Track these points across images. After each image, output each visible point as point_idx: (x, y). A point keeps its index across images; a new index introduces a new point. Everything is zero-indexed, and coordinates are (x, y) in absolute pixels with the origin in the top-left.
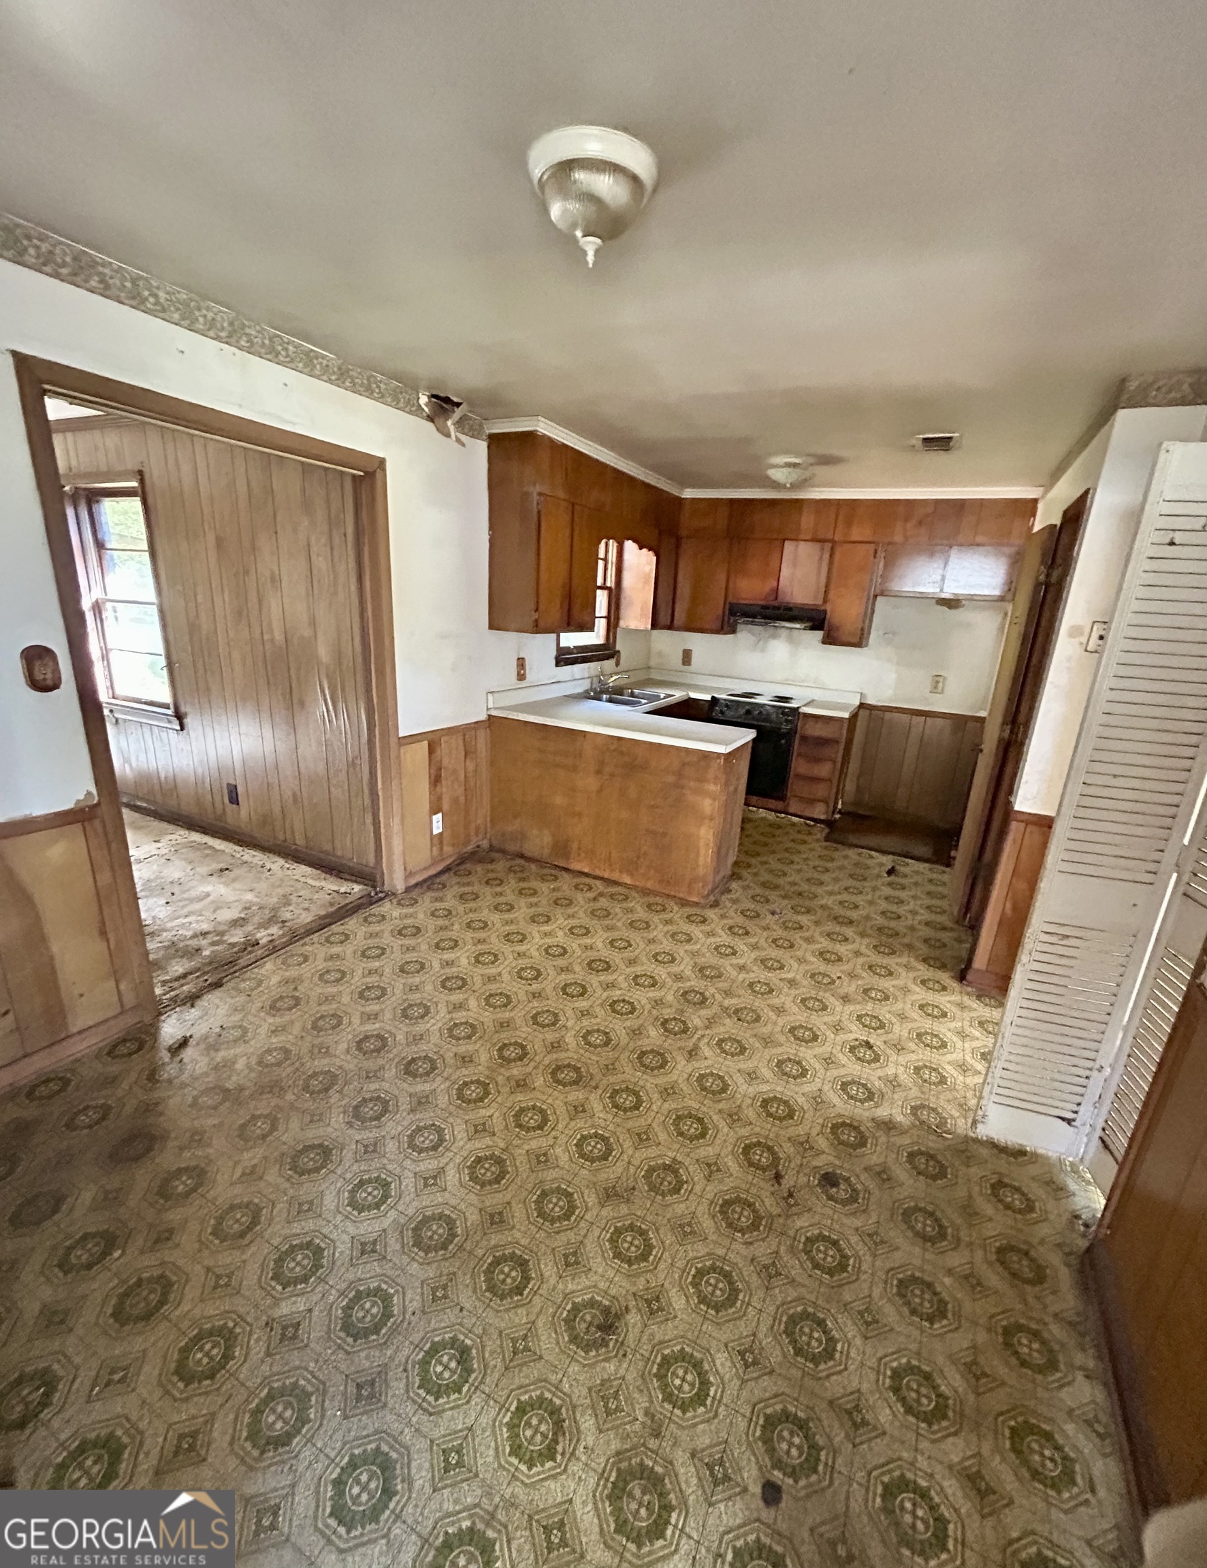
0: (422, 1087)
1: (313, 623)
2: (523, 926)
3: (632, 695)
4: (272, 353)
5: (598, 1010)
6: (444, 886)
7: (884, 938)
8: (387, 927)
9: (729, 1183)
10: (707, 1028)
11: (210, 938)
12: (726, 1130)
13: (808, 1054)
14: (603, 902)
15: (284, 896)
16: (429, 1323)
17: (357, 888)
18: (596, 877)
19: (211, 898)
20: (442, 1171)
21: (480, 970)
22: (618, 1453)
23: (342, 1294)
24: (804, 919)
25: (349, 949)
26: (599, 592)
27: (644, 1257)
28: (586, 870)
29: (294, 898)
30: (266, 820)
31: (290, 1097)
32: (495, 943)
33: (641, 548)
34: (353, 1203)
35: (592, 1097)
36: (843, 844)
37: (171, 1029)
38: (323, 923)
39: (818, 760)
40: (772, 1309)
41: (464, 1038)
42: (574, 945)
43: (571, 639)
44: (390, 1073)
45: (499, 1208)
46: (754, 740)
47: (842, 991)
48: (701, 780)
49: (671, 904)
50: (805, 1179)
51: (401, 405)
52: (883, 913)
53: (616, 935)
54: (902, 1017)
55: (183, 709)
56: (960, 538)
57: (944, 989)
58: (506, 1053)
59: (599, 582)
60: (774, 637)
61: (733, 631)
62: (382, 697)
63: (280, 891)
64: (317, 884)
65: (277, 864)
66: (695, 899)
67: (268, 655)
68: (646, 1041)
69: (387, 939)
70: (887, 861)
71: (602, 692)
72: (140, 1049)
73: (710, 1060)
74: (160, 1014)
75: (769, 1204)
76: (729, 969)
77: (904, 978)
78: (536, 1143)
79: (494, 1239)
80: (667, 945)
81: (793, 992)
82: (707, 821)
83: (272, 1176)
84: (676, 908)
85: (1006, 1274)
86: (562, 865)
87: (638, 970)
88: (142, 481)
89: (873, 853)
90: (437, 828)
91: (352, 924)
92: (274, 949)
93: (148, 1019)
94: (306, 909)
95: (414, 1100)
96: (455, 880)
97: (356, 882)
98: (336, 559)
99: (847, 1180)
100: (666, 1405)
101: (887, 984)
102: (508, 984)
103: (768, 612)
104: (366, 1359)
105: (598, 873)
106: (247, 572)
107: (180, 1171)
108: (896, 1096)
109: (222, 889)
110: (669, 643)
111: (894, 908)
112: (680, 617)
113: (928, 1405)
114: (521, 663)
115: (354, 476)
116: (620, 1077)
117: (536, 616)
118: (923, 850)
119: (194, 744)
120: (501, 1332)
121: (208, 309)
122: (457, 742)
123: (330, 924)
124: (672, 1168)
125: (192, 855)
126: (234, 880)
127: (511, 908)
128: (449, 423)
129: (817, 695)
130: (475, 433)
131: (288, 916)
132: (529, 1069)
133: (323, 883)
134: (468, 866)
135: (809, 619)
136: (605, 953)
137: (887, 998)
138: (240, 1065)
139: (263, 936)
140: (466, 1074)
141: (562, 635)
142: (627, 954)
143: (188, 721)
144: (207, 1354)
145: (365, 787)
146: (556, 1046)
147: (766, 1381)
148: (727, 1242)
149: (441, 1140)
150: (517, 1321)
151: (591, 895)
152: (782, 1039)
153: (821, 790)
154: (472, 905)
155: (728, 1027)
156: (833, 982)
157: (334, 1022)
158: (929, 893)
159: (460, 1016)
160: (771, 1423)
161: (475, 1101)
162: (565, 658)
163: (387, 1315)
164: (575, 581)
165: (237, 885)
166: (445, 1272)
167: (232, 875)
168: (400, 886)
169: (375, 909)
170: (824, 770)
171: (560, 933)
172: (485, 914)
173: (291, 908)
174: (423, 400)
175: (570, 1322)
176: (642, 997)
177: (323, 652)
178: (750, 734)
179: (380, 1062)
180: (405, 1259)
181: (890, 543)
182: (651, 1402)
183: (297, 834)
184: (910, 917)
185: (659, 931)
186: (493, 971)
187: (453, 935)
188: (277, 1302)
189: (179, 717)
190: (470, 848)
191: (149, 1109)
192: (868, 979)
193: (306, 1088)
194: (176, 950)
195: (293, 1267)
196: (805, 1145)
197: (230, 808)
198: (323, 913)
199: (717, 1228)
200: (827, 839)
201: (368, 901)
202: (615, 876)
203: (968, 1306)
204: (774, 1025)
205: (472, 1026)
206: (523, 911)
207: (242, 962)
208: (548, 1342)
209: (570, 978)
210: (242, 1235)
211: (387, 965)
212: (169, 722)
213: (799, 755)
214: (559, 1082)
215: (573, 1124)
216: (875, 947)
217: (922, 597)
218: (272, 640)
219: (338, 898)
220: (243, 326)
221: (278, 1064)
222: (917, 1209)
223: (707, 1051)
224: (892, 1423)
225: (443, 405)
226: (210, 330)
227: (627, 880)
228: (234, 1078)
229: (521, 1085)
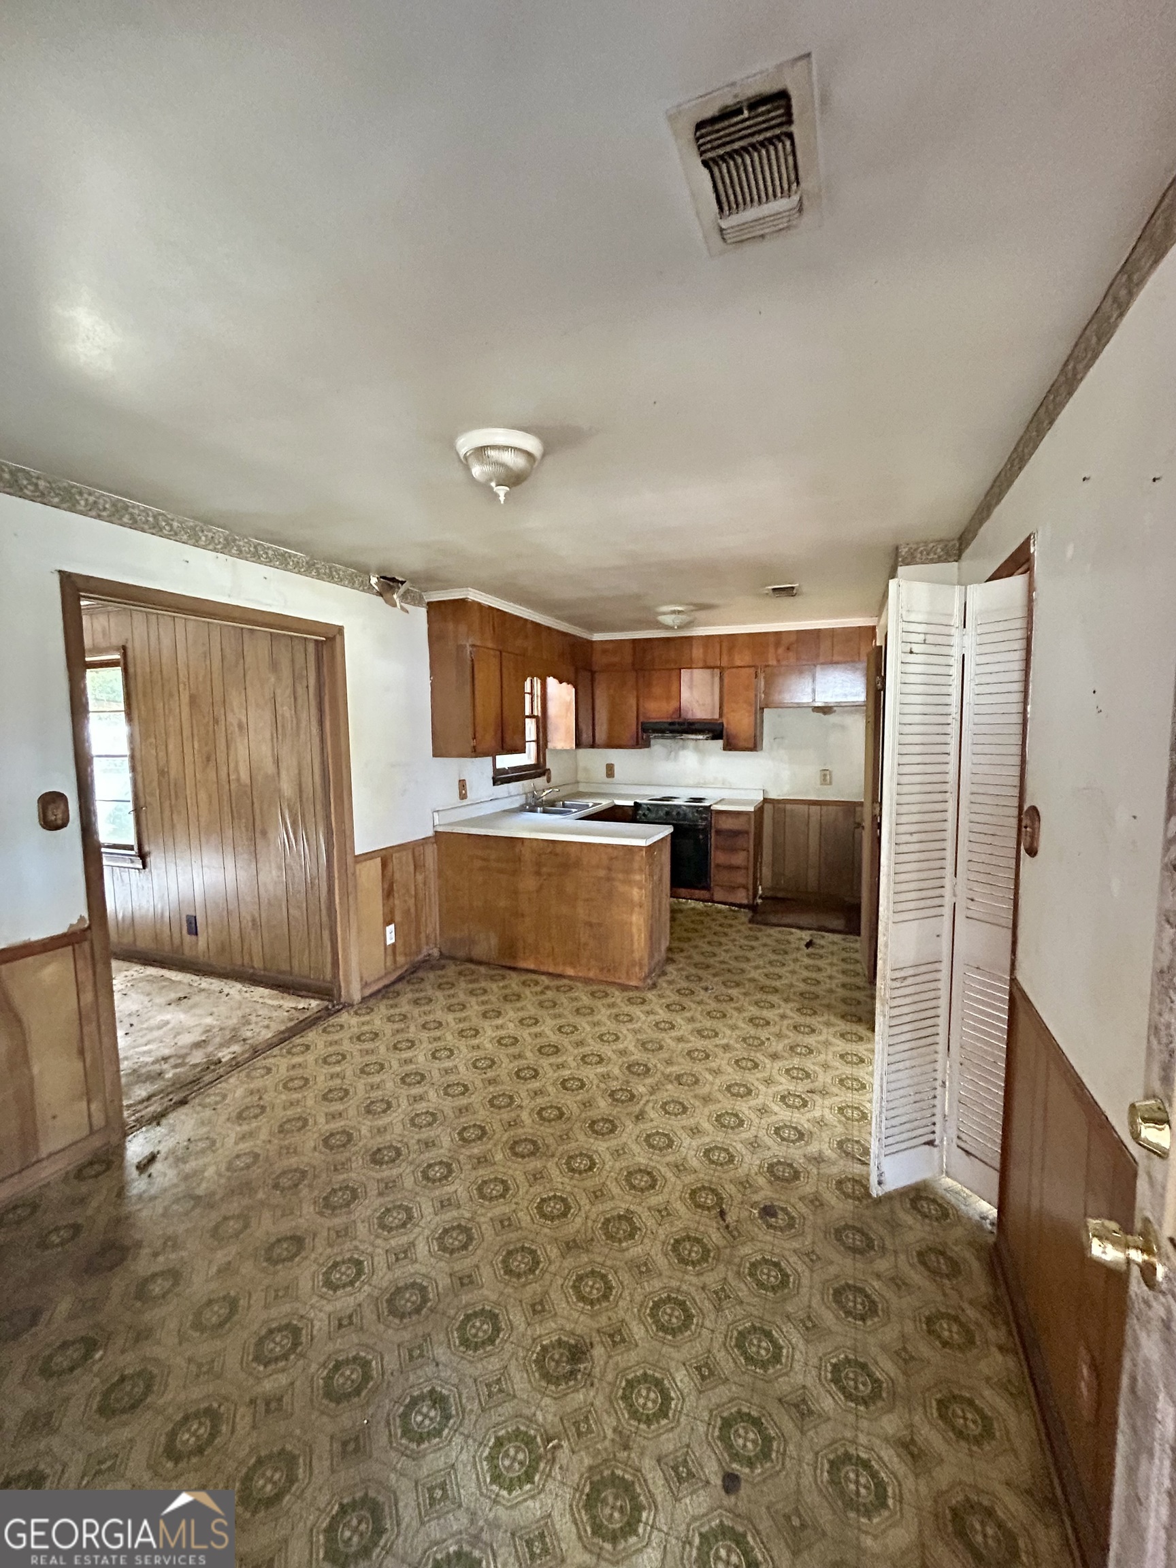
0: (387, 1172)
1: (277, 762)
2: (476, 1021)
3: (564, 806)
4: (255, 556)
5: (551, 1089)
6: (398, 994)
7: (806, 1002)
8: (345, 1035)
9: (679, 1224)
10: (651, 1094)
11: (172, 1061)
12: (673, 1179)
13: (744, 1107)
14: (550, 994)
15: (243, 1017)
16: (407, 1380)
17: (314, 1004)
18: (543, 973)
19: (169, 1026)
20: (412, 1244)
21: (437, 1064)
22: (591, 1468)
23: (324, 1365)
24: (734, 992)
25: (310, 1058)
26: (527, 720)
27: (606, 1297)
28: (532, 967)
29: (253, 1018)
30: (224, 948)
31: (261, 1195)
32: (450, 1039)
33: (561, 682)
34: (328, 1284)
35: (549, 1164)
36: (766, 924)
37: (136, 1148)
38: (285, 1037)
39: (733, 850)
40: (724, 1327)
41: (426, 1126)
42: (525, 1034)
43: (506, 761)
44: (357, 1163)
45: (467, 1272)
46: (672, 834)
47: (772, 1050)
48: (628, 871)
49: (610, 990)
50: (747, 1214)
51: (356, 585)
52: (804, 980)
53: (562, 1021)
54: (826, 1066)
55: (146, 848)
56: (822, 659)
57: (861, 1039)
58: (466, 1135)
59: (528, 712)
60: (683, 748)
61: (647, 745)
62: (341, 821)
63: (240, 1013)
64: (275, 1003)
65: (235, 989)
66: (633, 983)
67: (233, 794)
68: (597, 1111)
69: (346, 1046)
70: (806, 935)
71: (537, 805)
72: (108, 1169)
73: (656, 1120)
74: (126, 1135)
75: (715, 1237)
76: (669, 1041)
77: (826, 1034)
78: (501, 1209)
79: (465, 1299)
80: (611, 1026)
81: (728, 1055)
82: (637, 909)
83: (247, 1268)
84: (617, 993)
85: (926, 1273)
86: (508, 964)
87: (586, 1050)
88: (125, 655)
89: (793, 930)
90: (390, 939)
91: (312, 1036)
92: (236, 1064)
93: (114, 1139)
94: (267, 1027)
95: (382, 1185)
96: (409, 988)
97: (313, 998)
98: (299, 707)
99: (784, 1210)
100: (632, 1422)
101: (811, 1040)
102: (465, 1074)
103: (677, 727)
104: (349, 1418)
105: (544, 968)
106: (216, 721)
107: (154, 1276)
108: (824, 1135)
109: (182, 1016)
110: (595, 760)
111: (814, 975)
112: (601, 735)
113: (865, 1390)
114: (462, 784)
115: (316, 641)
116: (573, 1145)
117: (473, 743)
118: (839, 923)
119: (155, 881)
120: (475, 1380)
121: (210, 531)
122: (407, 857)
123: (290, 1038)
124: (627, 1217)
125: (148, 988)
126: (191, 1008)
127: (463, 1007)
128: (395, 596)
129: (726, 794)
130: (417, 601)
131: (249, 1034)
132: (489, 1146)
133: (281, 1002)
134: (420, 974)
135: (709, 731)
136: (554, 1038)
137: (811, 1052)
138: (210, 1172)
139: (225, 1055)
140: (430, 1156)
141: (498, 757)
142: (575, 1037)
143: (151, 860)
144: (194, 1434)
145: (323, 907)
146: (514, 1124)
147: (722, 1389)
148: (680, 1275)
149: (410, 1218)
150: (490, 1367)
151: (539, 989)
152: (720, 1097)
153: (740, 878)
154: (427, 1008)
155: (671, 1090)
156: (763, 1043)
157: (300, 1124)
158: (843, 960)
159: (421, 1107)
160: (727, 1424)
161: (440, 1180)
162: (501, 778)
163: (366, 1377)
164: (505, 714)
165: (198, 1011)
166: (421, 1334)
167: (190, 1002)
168: (357, 997)
169: (333, 1020)
170: (739, 859)
171: (511, 1025)
172: (439, 1015)
173: (250, 1027)
174: (374, 580)
175: (540, 1362)
176: (590, 1074)
177: (287, 787)
178: (667, 830)
179: (347, 1154)
180: (381, 1327)
181: (767, 666)
182: (619, 1420)
183: (255, 959)
184: (828, 981)
185: (603, 1014)
186: (448, 1064)
187: (411, 1036)
188: (258, 1380)
189: (143, 856)
190: (420, 957)
191: (121, 1221)
192: (793, 1037)
193: (276, 1186)
194: (139, 1076)
195: (274, 1347)
196: (745, 1184)
197: (188, 938)
198: (283, 1028)
199: (670, 1264)
200: (751, 921)
201: (327, 1013)
202: (559, 970)
203: (894, 1301)
204: (712, 1084)
205: (433, 1114)
206: (474, 1008)
207: (207, 1079)
208: (520, 1382)
209: (523, 1063)
210: (221, 1325)
211: (348, 1068)
212: (132, 862)
213: (717, 848)
214: (516, 1154)
215: (532, 1190)
216: (798, 1010)
217: (799, 706)
218: (238, 780)
219: (296, 1014)
220: (235, 540)
221: (248, 1167)
222: (847, 1227)
223: (652, 1114)
224: (835, 1410)
225: (389, 584)
226: (211, 545)
227: (570, 972)
228: (204, 1185)
229: (482, 1161)
